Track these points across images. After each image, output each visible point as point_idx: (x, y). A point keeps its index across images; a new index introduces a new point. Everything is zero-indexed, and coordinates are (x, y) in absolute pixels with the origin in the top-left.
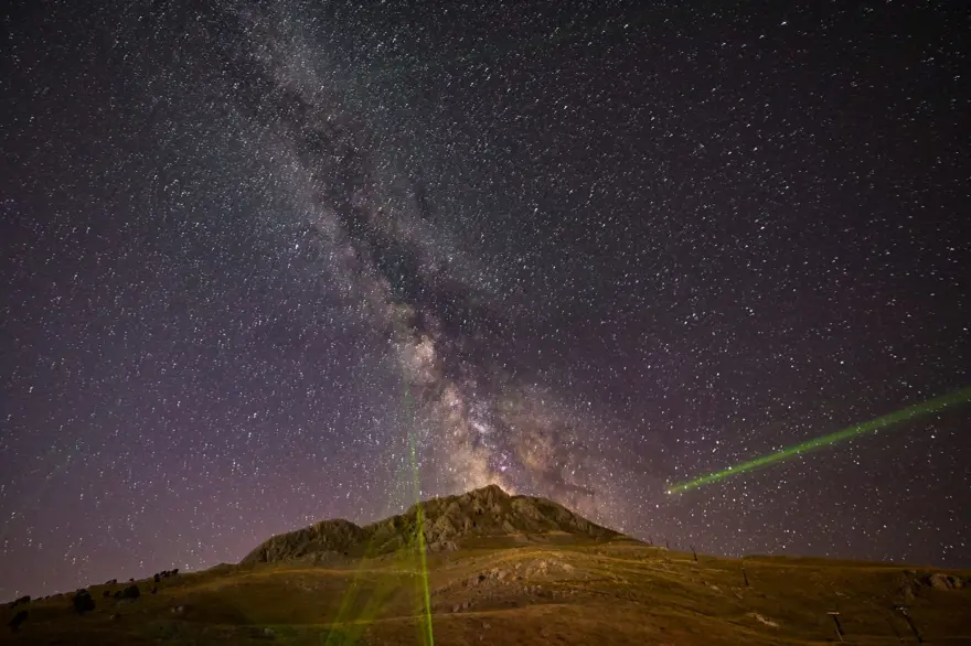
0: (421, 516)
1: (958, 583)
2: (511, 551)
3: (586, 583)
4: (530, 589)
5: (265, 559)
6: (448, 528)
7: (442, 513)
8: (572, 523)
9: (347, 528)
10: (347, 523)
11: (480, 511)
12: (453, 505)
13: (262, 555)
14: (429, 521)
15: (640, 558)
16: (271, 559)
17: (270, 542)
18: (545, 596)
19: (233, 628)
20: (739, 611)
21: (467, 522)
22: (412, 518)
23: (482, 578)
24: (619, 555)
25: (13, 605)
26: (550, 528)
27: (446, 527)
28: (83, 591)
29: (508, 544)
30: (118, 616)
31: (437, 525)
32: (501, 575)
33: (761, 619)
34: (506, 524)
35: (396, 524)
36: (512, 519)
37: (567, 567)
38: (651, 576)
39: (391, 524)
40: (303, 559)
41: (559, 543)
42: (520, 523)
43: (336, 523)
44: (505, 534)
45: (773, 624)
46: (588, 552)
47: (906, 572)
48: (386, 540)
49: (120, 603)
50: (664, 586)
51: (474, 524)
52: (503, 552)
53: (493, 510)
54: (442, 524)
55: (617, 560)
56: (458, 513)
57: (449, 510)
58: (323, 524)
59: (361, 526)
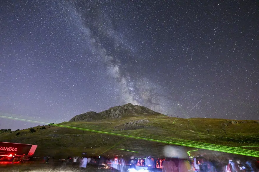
0: (112, 110)
1: (237, 123)
2: (134, 118)
3: (152, 124)
4: (138, 126)
5: (75, 120)
6: (119, 113)
7: (117, 110)
8: (149, 111)
9: (94, 113)
10: (94, 112)
11: (127, 109)
12: (120, 108)
13: (74, 120)
14: (114, 111)
15: (165, 119)
16: (76, 120)
17: (76, 116)
18: (142, 127)
19: (69, 135)
20: (186, 129)
21: (124, 112)
22: (110, 110)
23: (127, 124)
24: (160, 118)
25: (16, 131)
26: (144, 112)
28: (32, 128)
29: (133, 116)
30: (41, 133)
31: (116, 112)
32: (132, 123)
33: (191, 131)
34: (133, 112)
35: (106, 112)
37: (147, 121)
38: (167, 122)
39: (105, 112)
40: (84, 120)
41: (145, 116)
42: (136, 112)
43: (91, 112)
44: (133, 114)
45: (194, 132)
46: (153, 118)
47: (226, 121)
48: (104, 116)
49: (41, 130)
50: (170, 125)
52: (132, 118)
53: (130, 109)
54: (117, 112)
55: (159, 119)
56: (121, 109)
57: (119, 109)
58: (88, 112)
59: (98, 113)
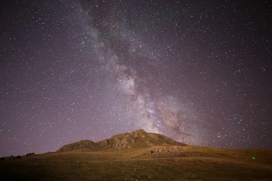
0: (116, 139)
7: (124, 138)
9: (90, 143)
10: (90, 141)
11: (137, 137)
13: (62, 150)
14: (120, 140)
17: (64, 146)
21: (133, 141)
22: (113, 140)
23: (152, 152)
27: (126, 142)
31: (122, 141)
32: (160, 151)
36: (149, 140)
37: (184, 148)
39: (106, 142)
43: (86, 141)
44: (147, 144)
48: (104, 146)
51: (136, 141)
53: (142, 137)
54: (124, 141)
56: (130, 138)
57: (126, 137)
58: (82, 141)
59: (95, 142)
